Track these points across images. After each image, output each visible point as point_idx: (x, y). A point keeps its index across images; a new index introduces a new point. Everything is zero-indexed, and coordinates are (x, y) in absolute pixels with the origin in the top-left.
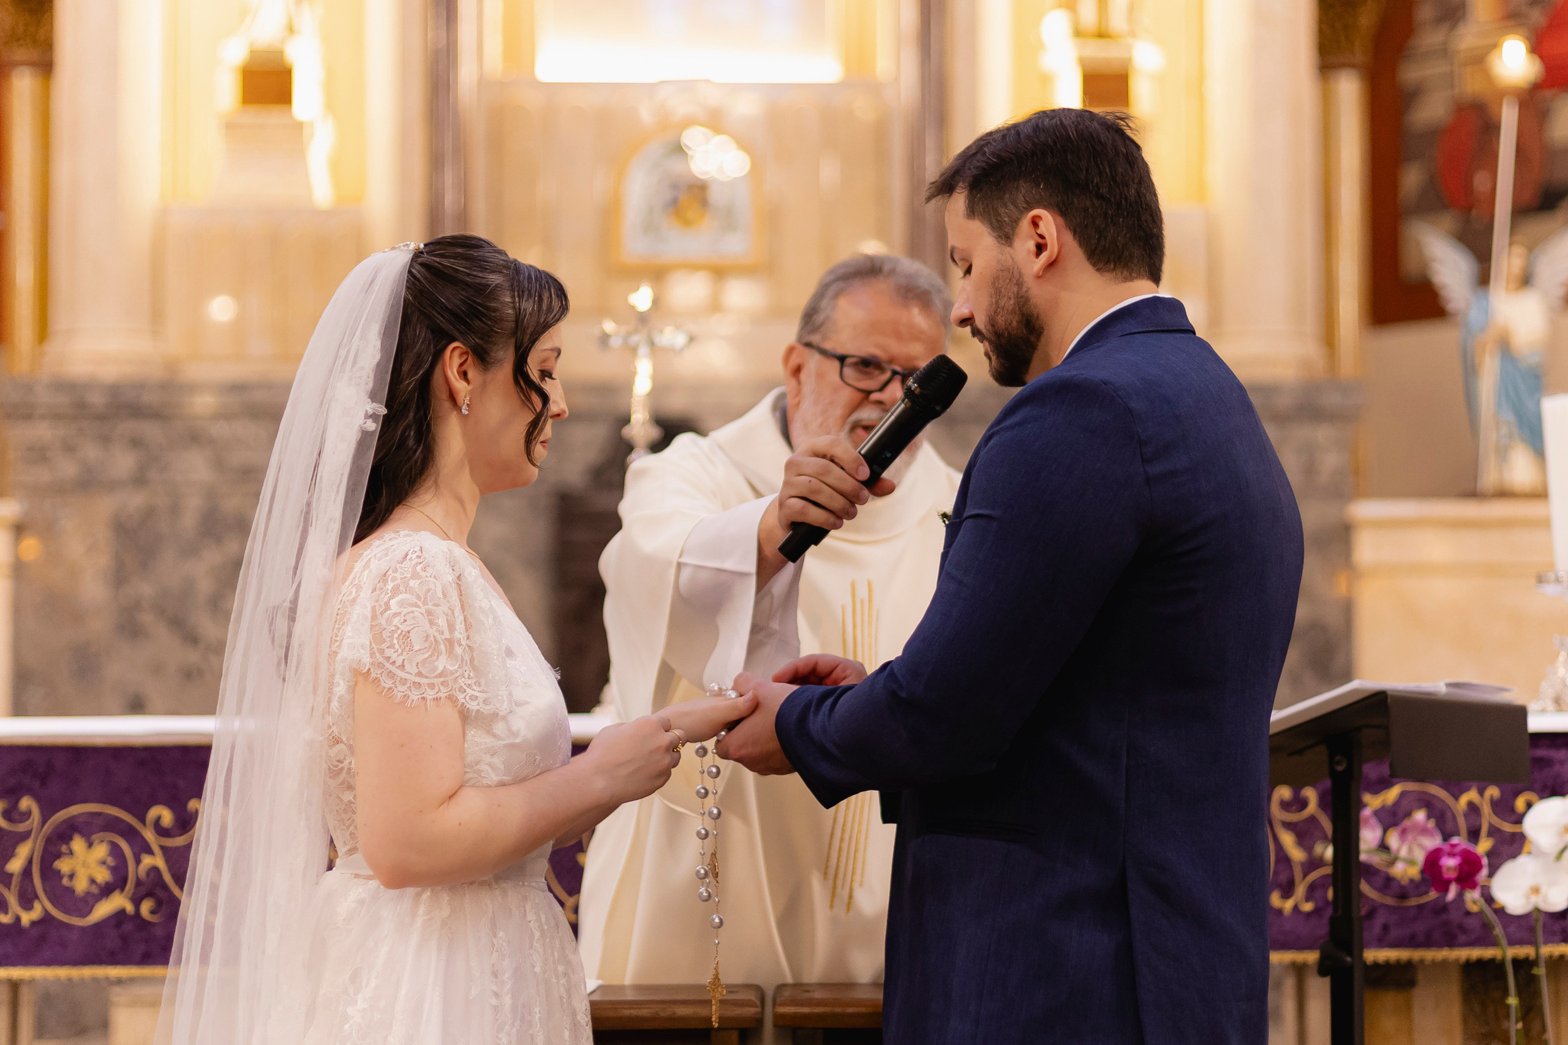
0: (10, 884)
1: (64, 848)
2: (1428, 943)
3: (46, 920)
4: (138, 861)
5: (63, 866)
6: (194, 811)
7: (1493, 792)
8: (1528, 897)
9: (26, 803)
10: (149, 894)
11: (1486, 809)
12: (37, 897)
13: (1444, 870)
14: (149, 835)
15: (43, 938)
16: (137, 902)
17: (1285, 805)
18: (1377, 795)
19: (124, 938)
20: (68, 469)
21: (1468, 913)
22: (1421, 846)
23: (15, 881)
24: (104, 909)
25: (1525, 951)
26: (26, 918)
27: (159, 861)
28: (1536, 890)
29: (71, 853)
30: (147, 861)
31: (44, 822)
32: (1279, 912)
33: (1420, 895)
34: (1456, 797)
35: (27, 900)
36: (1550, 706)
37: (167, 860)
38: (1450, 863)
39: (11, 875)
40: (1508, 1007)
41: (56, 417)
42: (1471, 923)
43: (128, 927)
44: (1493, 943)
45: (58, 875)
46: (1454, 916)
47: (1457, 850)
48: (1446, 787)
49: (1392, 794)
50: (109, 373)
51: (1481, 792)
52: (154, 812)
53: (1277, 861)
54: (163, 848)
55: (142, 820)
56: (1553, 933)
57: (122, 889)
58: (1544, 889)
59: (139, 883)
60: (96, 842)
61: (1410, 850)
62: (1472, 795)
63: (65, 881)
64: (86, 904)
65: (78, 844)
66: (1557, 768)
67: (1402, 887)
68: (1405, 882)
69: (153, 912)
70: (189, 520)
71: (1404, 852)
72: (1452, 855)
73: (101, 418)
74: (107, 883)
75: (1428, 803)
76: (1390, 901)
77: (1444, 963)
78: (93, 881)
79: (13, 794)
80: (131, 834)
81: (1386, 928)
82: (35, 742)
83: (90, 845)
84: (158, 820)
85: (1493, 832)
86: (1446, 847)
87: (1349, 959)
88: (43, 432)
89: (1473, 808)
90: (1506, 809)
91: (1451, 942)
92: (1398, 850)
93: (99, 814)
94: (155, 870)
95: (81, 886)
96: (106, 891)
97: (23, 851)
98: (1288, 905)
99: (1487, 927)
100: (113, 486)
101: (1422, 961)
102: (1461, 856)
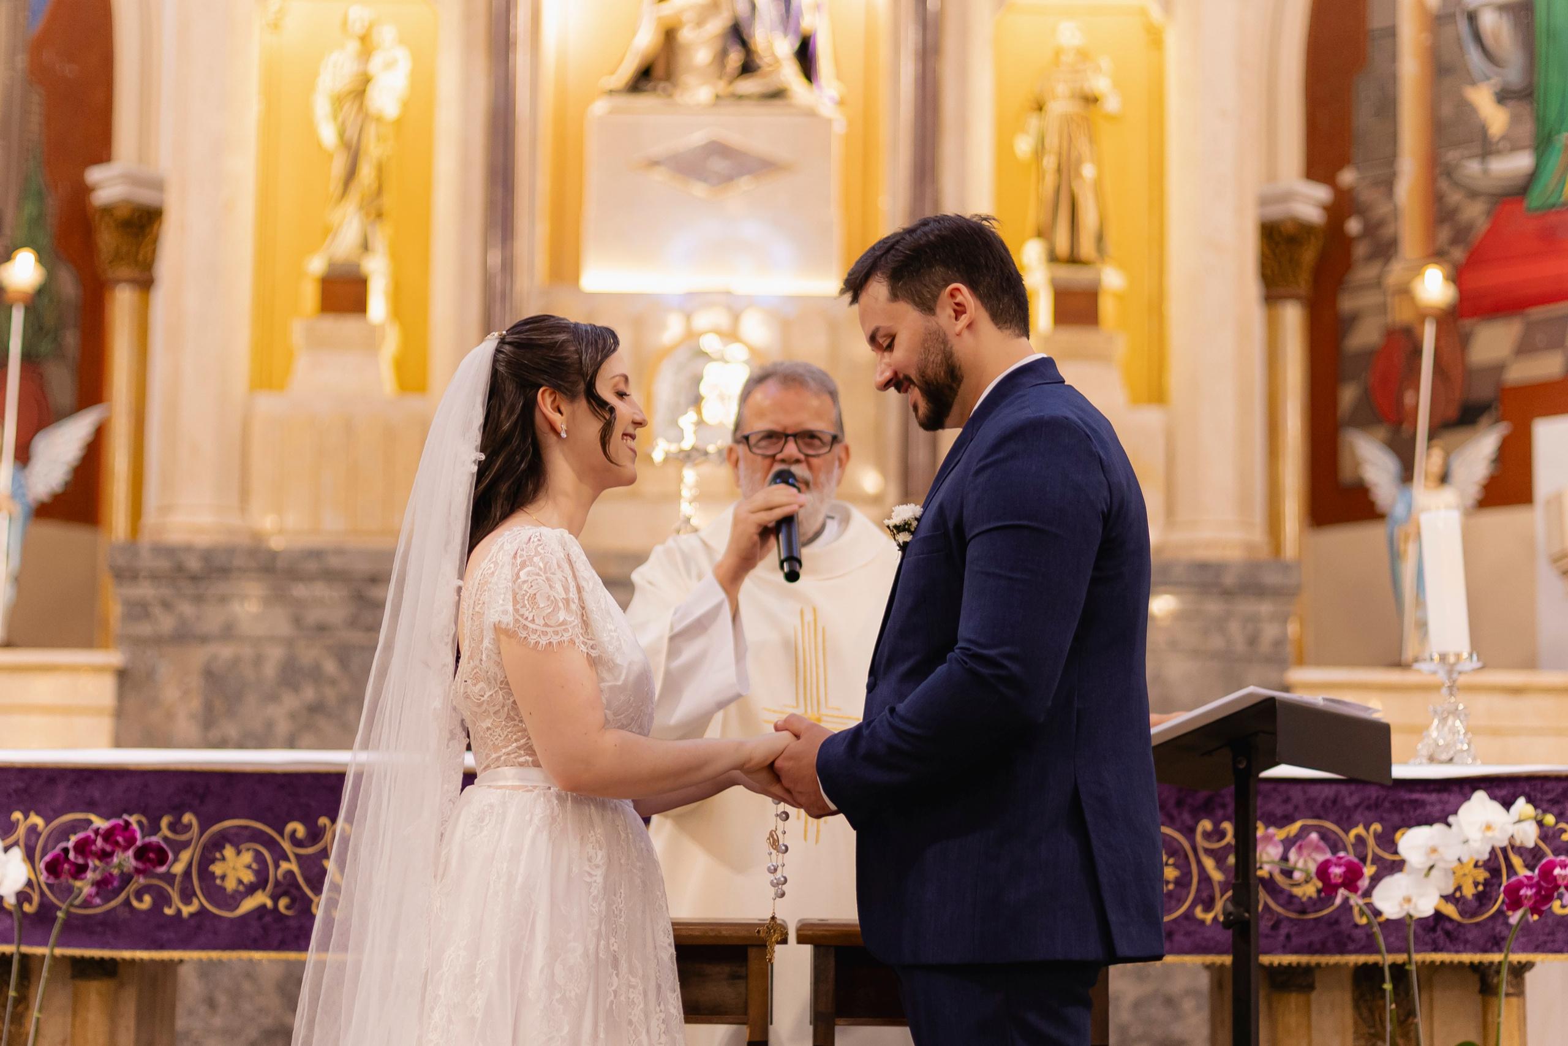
0: (174, 883)
1: (218, 855)
2: (1323, 950)
3: (202, 912)
4: (277, 866)
5: (217, 869)
6: (323, 825)
7: (1377, 827)
8: (1401, 906)
9: (188, 818)
10: (285, 893)
11: (1371, 842)
12: (195, 894)
13: (1332, 876)
14: (286, 845)
15: (199, 927)
16: (275, 898)
17: (1207, 835)
18: (1283, 829)
19: (265, 928)
21: (1356, 926)
22: (1314, 860)
23: (178, 880)
24: (248, 905)
25: (1401, 958)
26: (186, 910)
27: (294, 867)
28: (1408, 900)
29: (224, 859)
30: (284, 866)
31: (202, 833)
32: (1202, 922)
33: (1316, 911)
34: (1347, 832)
35: (187, 898)
36: (1424, 761)
37: (300, 867)
38: (1337, 871)
39: (175, 876)
40: (1384, 991)
42: (1358, 934)
43: (268, 919)
44: (1377, 951)
45: (213, 875)
46: (1344, 926)
47: (1343, 861)
48: (1337, 823)
49: (1294, 828)
50: (203, 541)
51: (1367, 828)
52: (291, 826)
53: (1199, 882)
54: (297, 856)
55: (281, 833)
56: (1426, 944)
57: (264, 889)
58: (1414, 900)
59: (277, 883)
60: (243, 850)
61: (1305, 862)
62: (1359, 830)
63: (218, 882)
64: (234, 900)
65: (229, 851)
66: (1429, 808)
67: (1302, 903)
68: (1305, 899)
69: (288, 908)
70: (270, 670)
71: (1300, 864)
72: (1338, 865)
73: (194, 578)
74: (251, 883)
75: (1324, 836)
76: (1293, 915)
77: (1337, 966)
78: (240, 882)
79: (177, 810)
80: (271, 844)
81: (1288, 937)
82: (196, 768)
83: (239, 853)
84: (294, 832)
85: (1377, 860)
86: (1334, 859)
87: (1247, 915)
89: (1360, 840)
90: (1388, 841)
91: (1342, 951)
92: (1296, 863)
93: (246, 827)
94: (290, 873)
95: (230, 885)
96: (251, 889)
97: (185, 856)
98: (1209, 917)
99: (1371, 936)
100: (204, 639)
101: (1318, 965)
102: (1345, 865)
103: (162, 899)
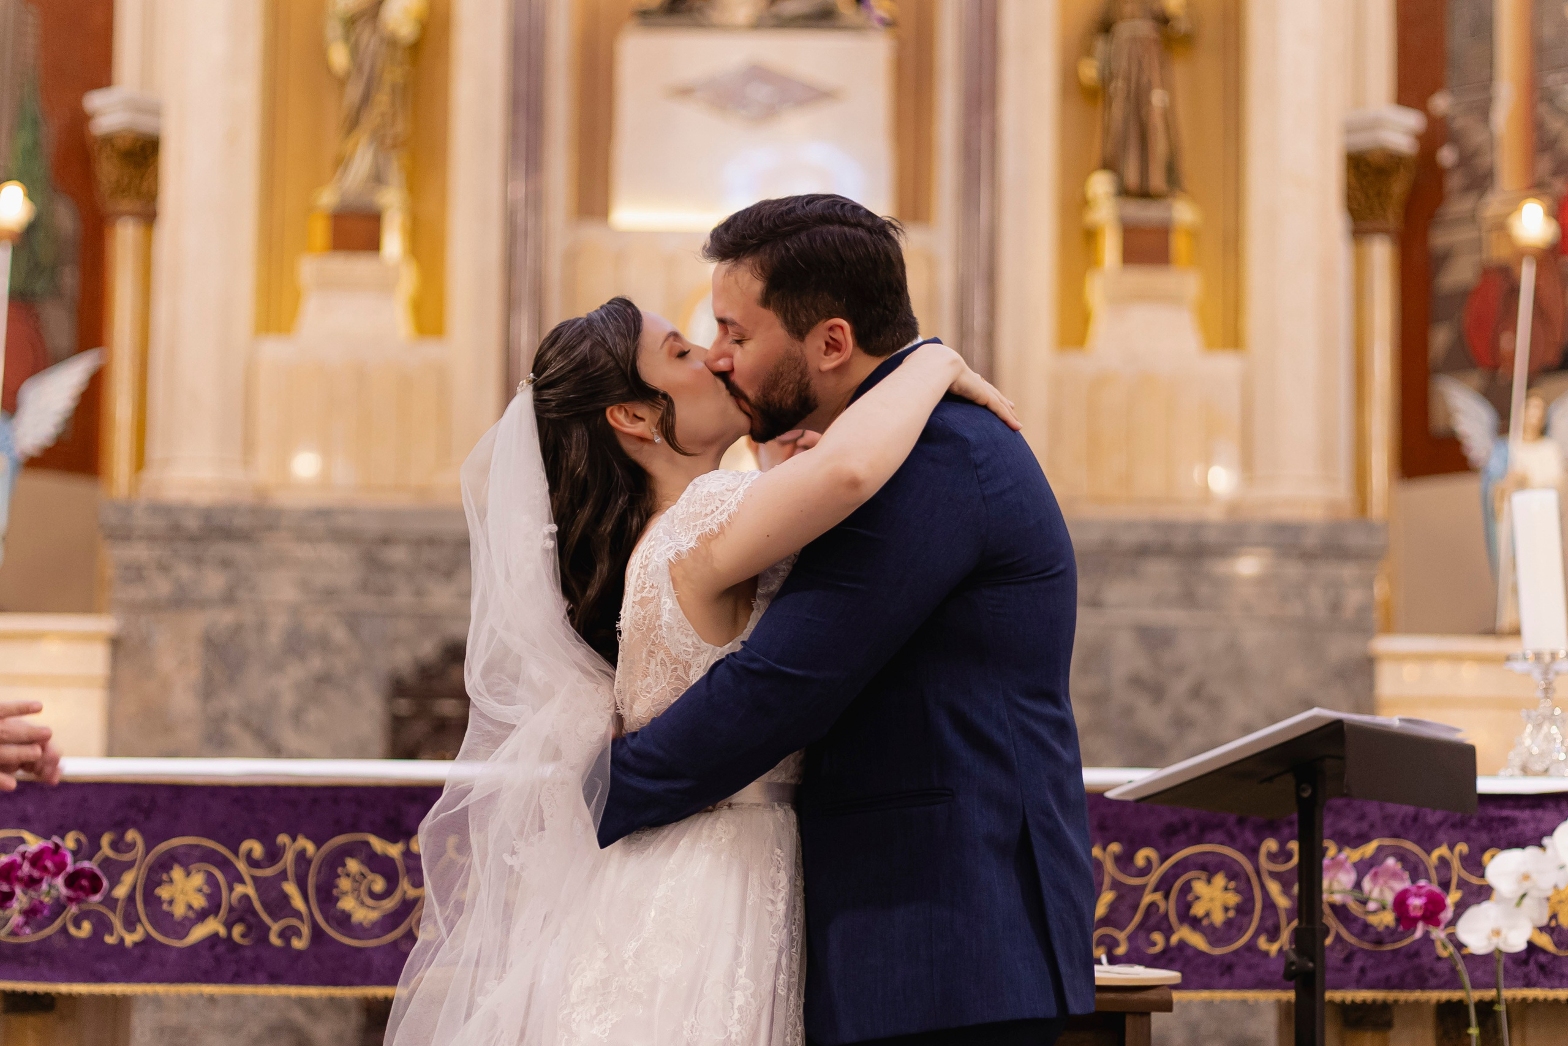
0: (116, 907)
1: (165, 877)
2: (1401, 986)
3: (148, 941)
4: (231, 889)
5: (164, 892)
6: (282, 844)
7: (1462, 848)
8: (1489, 939)
9: (131, 835)
10: (241, 920)
11: (1456, 864)
12: (139, 920)
13: (1411, 908)
14: (241, 866)
15: (144, 958)
16: (229, 926)
17: (1272, 857)
18: (1357, 849)
19: (218, 960)
20: (163, 587)
21: (1439, 958)
22: (1392, 889)
23: (120, 906)
24: (199, 933)
25: (1489, 994)
26: (130, 939)
27: (250, 890)
28: (1497, 933)
29: (171, 881)
30: (239, 889)
31: (148, 851)
32: (1266, 954)
33: (1394, 942)
34: (1429, 852)
35: (130, 924)
36: (1517, 771)
37: (258, 889)
38: (1416, 902)
39: (117, 900)
40: (1469, 1035)
41: (151, 538)
42: (1441, 967)
43: (221, 949)
44: (1461, 987)
45: (159, 900)
46: (1426, 960)
47: (1423, 891)
48: (1418, 842)
49: (1370, 849)
51: (1451, 848)
52: (246, 845)
53: (1264, 908)
54: (255, 879)
55: (236, 852)
56: (1516, 978)
57: (216, 913)
58: (1504, 932)
59: (231, 909)
60: (194, 872)
61: (1381, 891)
62: (1443, 851)
63: (165, 907)
64: (183, 927)
65: (177, 873)
66: (1521, 827)
67: (1378, 933)
68: (1381, 929)
69: (243, 936)
71: (1375, 894)
72: (1418, 895)
73: (193, 539)
74: (203, 909)
75: (1402, 857)
76: (1367, 946)
77: (1417, 1004)
78: (190, 907)
79: (120, 827)
80: (225, 865)
81: (1363, 970)
82: (141, 780)
83: (188, 874)
84: (250, 851)
85: (1462, 884)
86: (1414, 889)
87: (1311, 965)
88: (140, 552)
89: (1444, 862)
90: (1475, 864)
91: (1423, 985)
92: (1370, 892)
93: (197, 846)
94: (246, 897)
95: (179, 910)
96: (202, 916)
97: (128, 878)
98: (1274, 948)
99: (1453, 970)
100: (203, 604)
101: (1396, 1002)
102: (1426, 896)
103: (102, 926)
